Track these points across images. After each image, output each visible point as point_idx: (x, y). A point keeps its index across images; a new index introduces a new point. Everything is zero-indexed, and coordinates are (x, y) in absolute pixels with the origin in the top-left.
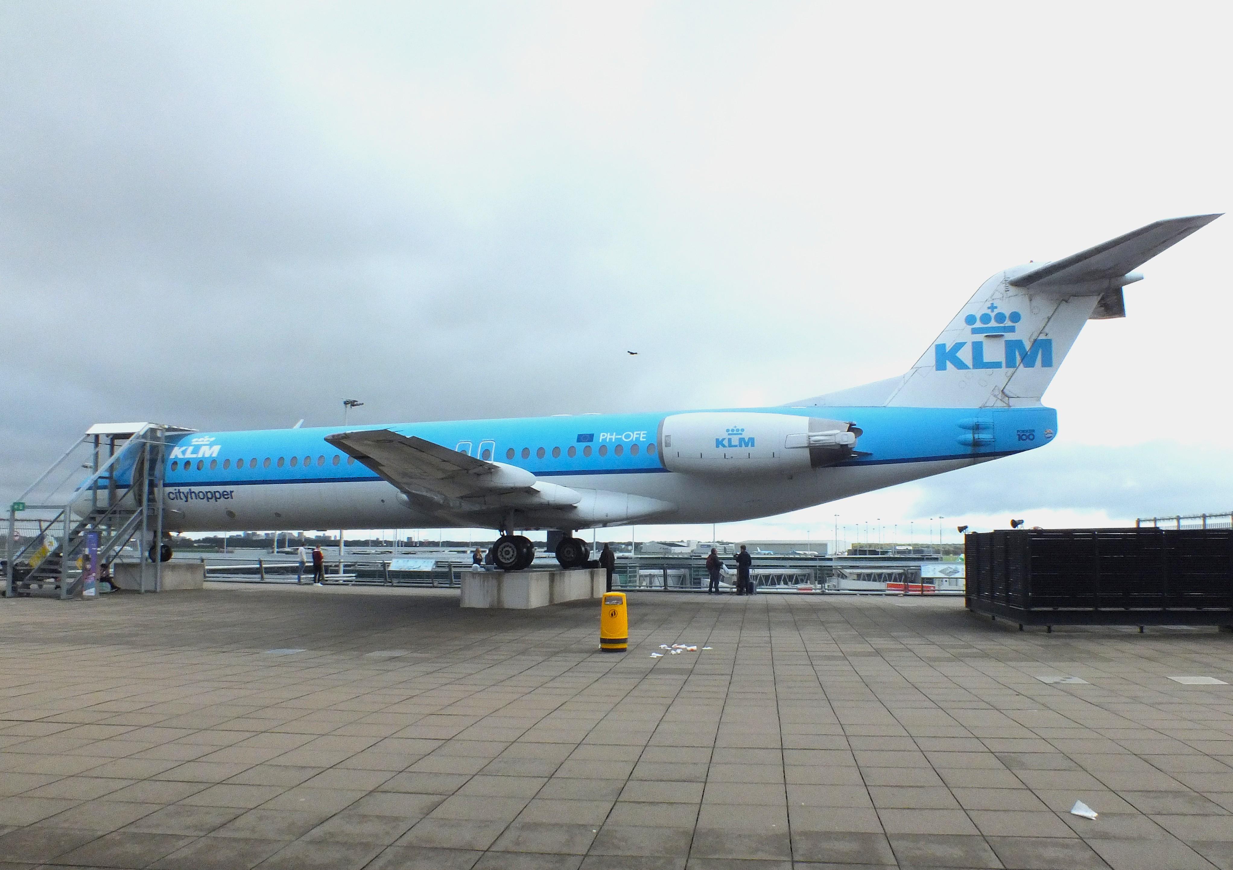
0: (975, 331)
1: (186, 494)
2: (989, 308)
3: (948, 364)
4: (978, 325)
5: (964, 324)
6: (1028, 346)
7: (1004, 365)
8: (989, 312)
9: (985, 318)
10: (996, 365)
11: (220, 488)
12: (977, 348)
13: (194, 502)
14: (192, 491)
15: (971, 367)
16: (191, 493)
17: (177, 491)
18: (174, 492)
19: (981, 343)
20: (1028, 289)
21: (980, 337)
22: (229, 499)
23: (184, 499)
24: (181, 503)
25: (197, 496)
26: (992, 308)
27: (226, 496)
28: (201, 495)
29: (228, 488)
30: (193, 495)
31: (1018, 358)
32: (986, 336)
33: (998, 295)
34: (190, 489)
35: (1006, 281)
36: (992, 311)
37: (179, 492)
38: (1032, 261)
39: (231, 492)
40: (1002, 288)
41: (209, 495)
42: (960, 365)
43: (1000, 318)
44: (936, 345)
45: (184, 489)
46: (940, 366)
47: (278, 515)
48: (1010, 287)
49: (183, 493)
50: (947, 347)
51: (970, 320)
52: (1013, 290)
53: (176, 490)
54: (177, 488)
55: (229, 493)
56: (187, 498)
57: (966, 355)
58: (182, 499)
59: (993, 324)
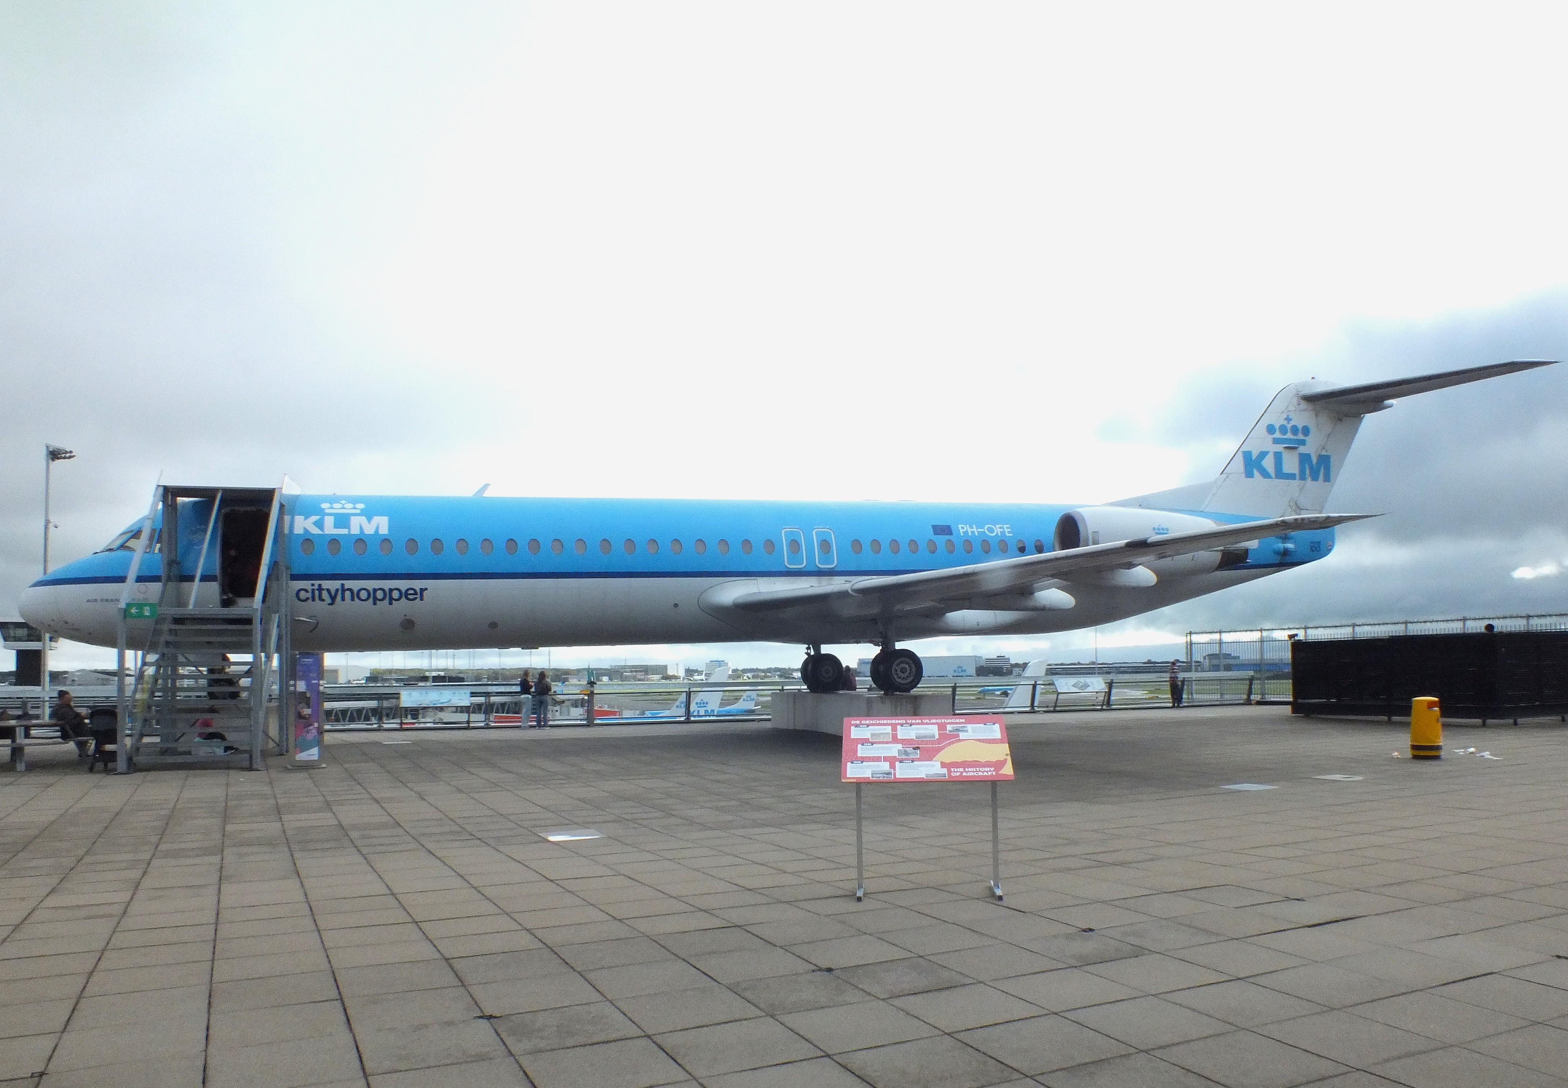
0: (1276, 441)
1: (333, 593)
2: (1286, 419)
3: (1256, 472)
4: (1278, 435)
5: (1266, 433)
6: (1314, 460)
7: (1297, 477)
8: (1285, 423)
9: (1283, 429)
10: (1291, 476)
11: (403, 585)
12: (1278, 456)
13: (345, 606)
14: (346, 587)
15: (1273, 476)
16: (344, 590)
17: (316, 587)
18: (309, 588)
19: (1280, 453)
20: (1314, 404)
21: (1279, 448)
22: (416, 601)
23: (329, 601)
24: (318, 607)
25: (355, 595)
26: (1288, 419)
27: (411, 597)
28: (363, 595)
29: (417, 584)
30: (348, 594)
31: (1308, 472)
32: (1286, 448)
33: (1292, 408)
34: (343, 585)
35: (1298, 394)
36: (1288, 423)
37: (320, 589)
38: (1313, 378)
39: (422, 590)
40: (1295, 401)
41: (380, 595)
42: (1265, 474)
43: (1295, 430)
44: (1243, 452)
45: (333, 585)
46: (1249, 474)
47: (493, 625)
48: (1302, 401)
49: (328, 591)
50: (1253, 454)
51: (1271, 429)
52: (1304, 405)
53: (313, 585)
54: (317, 583)
55: (418, 591)
56: (333, 599)
57: (1268, 463)
58: (324, 600)
59: (1289, 435)
